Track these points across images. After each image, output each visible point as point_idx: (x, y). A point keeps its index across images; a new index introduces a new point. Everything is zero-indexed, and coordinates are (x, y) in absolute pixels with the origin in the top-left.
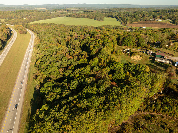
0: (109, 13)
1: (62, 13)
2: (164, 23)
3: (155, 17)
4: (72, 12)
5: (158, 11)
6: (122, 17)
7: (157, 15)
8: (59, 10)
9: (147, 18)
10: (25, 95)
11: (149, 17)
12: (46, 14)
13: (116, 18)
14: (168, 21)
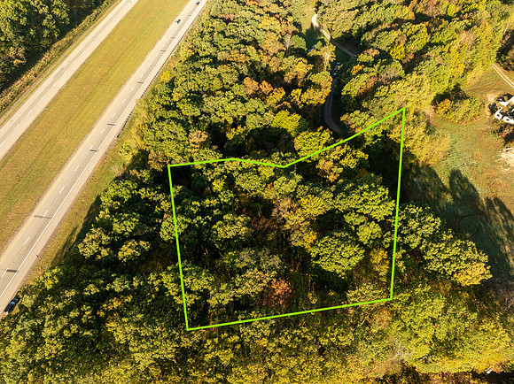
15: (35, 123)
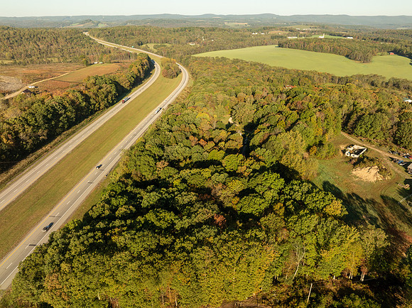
1: (273, 37)
4: (301, 36)
8: (270, 28)
12: (238, 37)
15: (51, 170)
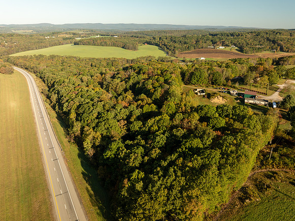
0: (144, 37)
1: (65, 39)
2: (229, 52)
3: (214, 43)
4: (83, 37)
5: (216, 35)
6: (166, 44)
7: (218, 40)
8: (58, 33)
9: (204, 44)
10: (69, 169)
11: (205, 42)
12: (37, 40)
13: (157, 45)
14: (234, 49)
